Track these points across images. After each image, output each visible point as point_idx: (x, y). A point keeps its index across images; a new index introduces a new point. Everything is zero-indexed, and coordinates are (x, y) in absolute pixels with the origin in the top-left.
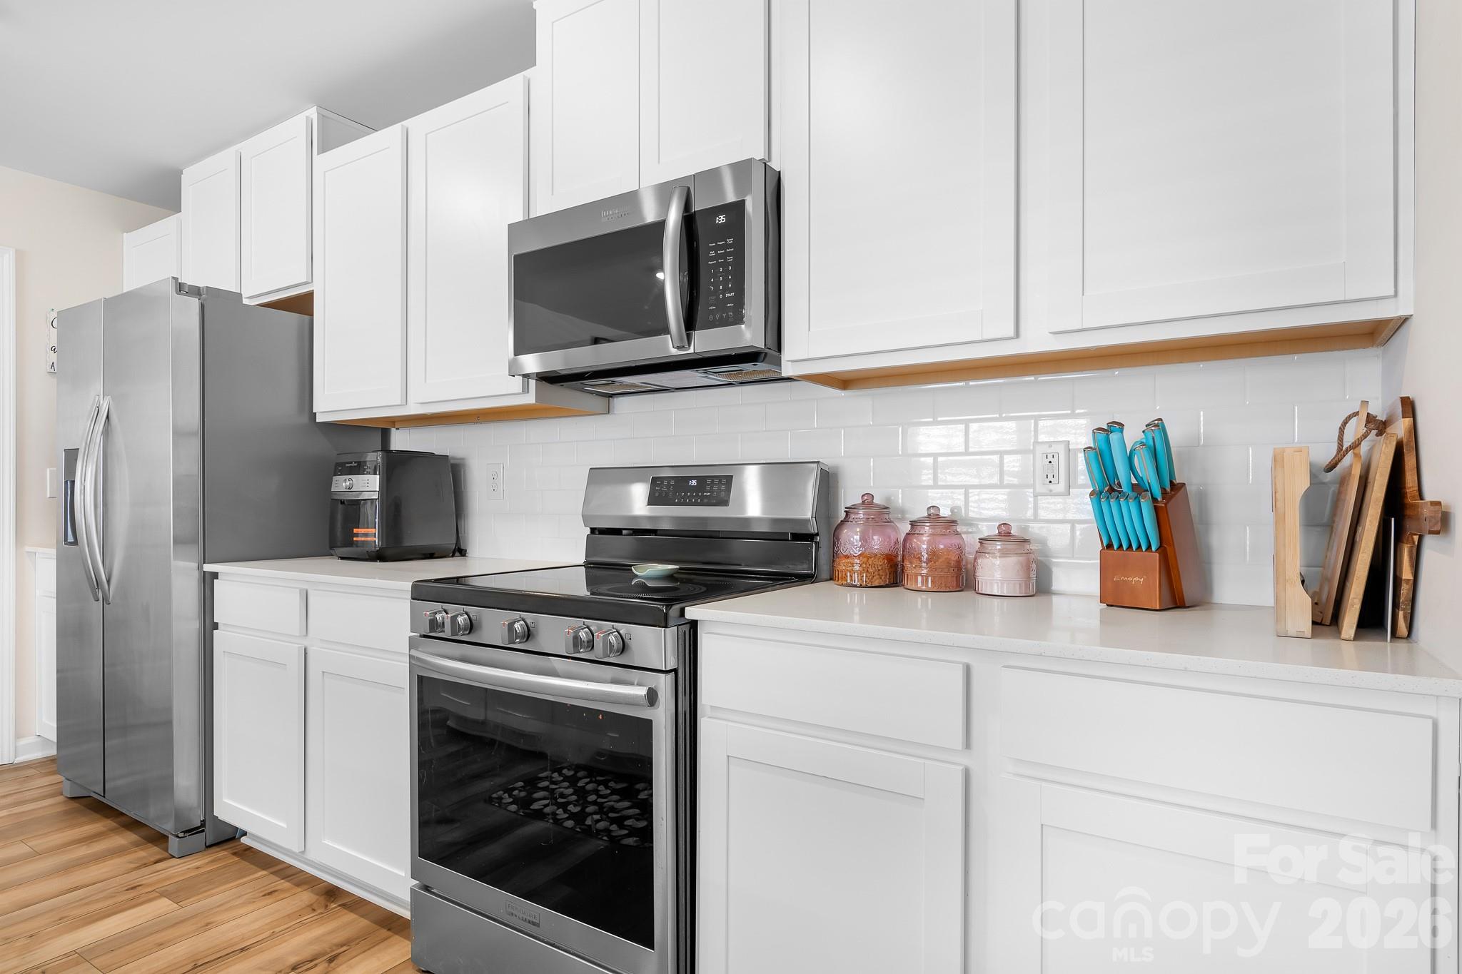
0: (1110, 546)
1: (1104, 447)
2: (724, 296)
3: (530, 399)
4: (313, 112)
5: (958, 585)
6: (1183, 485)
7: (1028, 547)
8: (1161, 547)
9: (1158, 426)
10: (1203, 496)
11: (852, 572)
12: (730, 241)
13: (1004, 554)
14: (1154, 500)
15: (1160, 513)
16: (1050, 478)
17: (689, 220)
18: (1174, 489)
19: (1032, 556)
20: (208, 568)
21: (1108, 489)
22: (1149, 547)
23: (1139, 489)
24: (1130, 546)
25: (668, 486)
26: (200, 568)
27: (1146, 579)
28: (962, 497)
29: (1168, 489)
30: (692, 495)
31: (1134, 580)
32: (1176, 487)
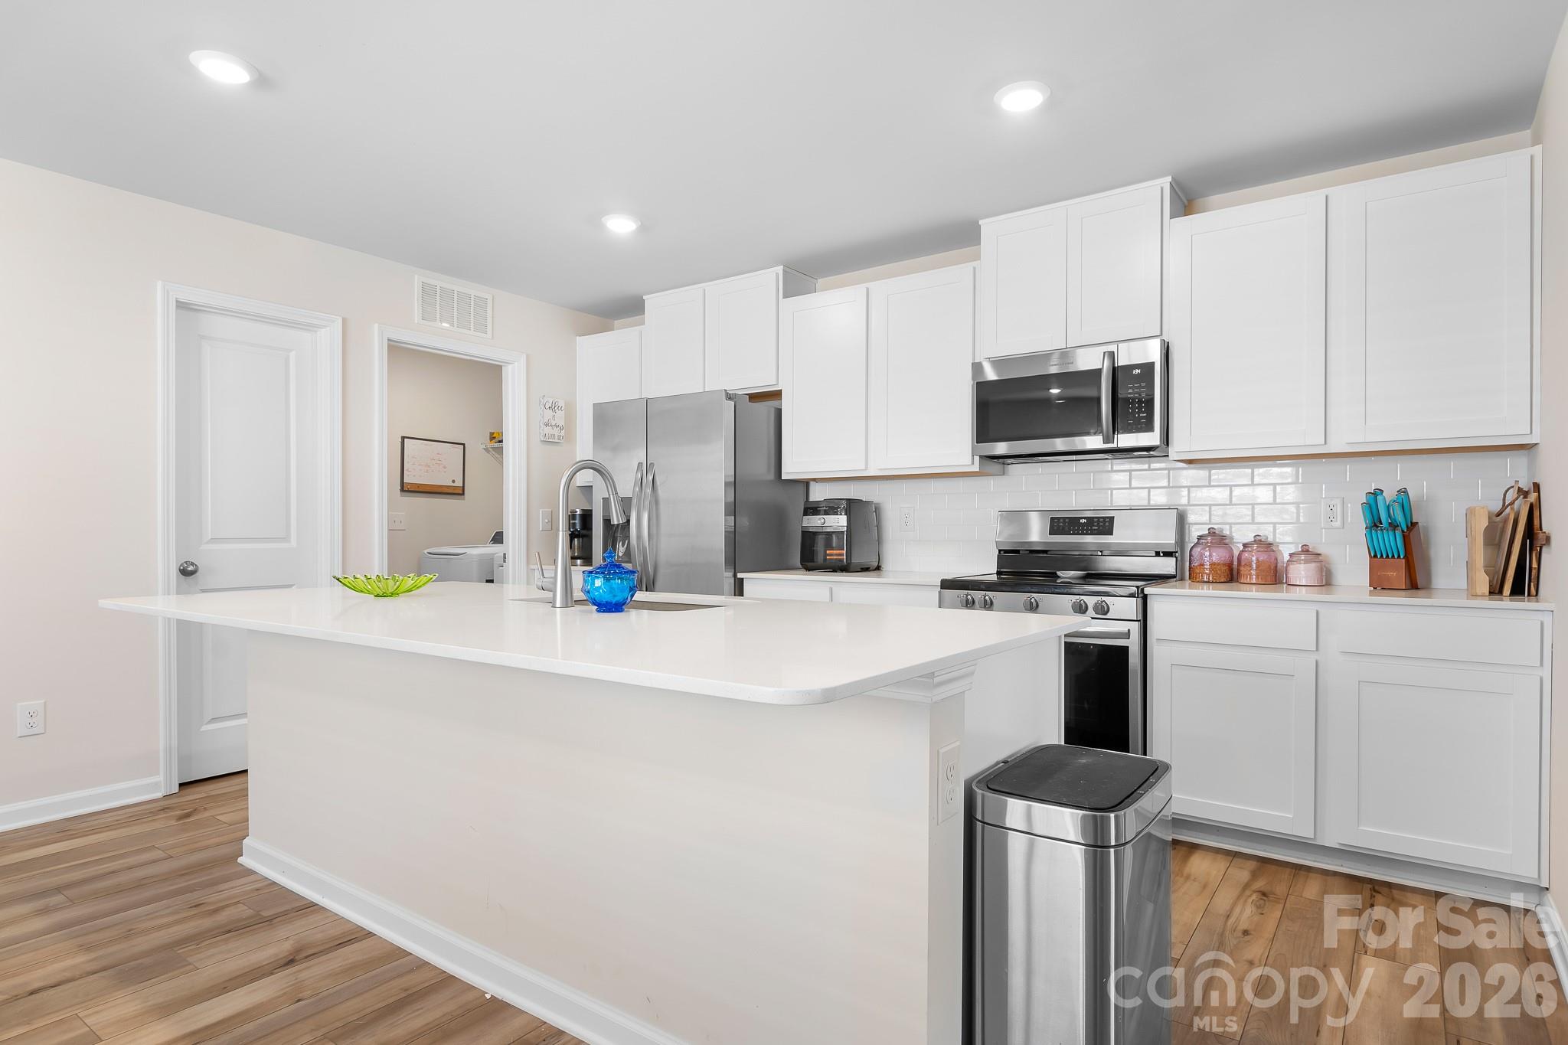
0: (1375, 556)
1: (1372, 502)
2: (1139, 415)
3: (976, 468)
4: (780, 269)
5: (1276, 581)
6: (1417, 523)
7: (1320, 558)
8: (1406, 557)
9: (1404, 491)
10: (1426, 529)
11: (1203, 573)
12: (1143, 384)
13: (1306, 562)
14: (1403, 531)
15: (1406, 538)
16: (1331, 519)
17: (1115, 371)
18: (1413, 525)
19: (1323, 563)
20: (740, 575)
21: (1375, 524)
22: (1399, 557)
23: (1393, 526)
24: (1387, 556)
25: (1064, 522)
26: (735, 576)
27: (1397, 573)
28: (1272, 530)
29: (1410, 525)
30: (1087, 529)
31: (1390, 574)
32: (1414, 525)
